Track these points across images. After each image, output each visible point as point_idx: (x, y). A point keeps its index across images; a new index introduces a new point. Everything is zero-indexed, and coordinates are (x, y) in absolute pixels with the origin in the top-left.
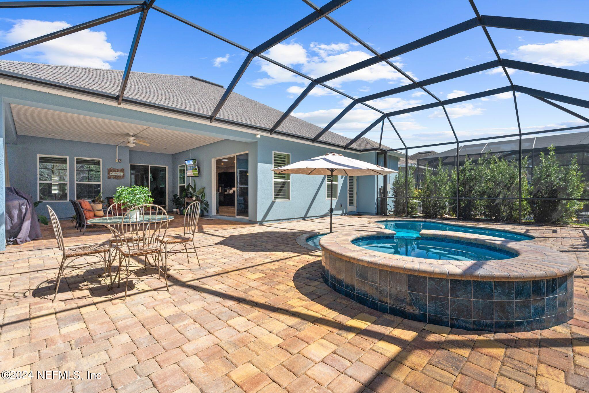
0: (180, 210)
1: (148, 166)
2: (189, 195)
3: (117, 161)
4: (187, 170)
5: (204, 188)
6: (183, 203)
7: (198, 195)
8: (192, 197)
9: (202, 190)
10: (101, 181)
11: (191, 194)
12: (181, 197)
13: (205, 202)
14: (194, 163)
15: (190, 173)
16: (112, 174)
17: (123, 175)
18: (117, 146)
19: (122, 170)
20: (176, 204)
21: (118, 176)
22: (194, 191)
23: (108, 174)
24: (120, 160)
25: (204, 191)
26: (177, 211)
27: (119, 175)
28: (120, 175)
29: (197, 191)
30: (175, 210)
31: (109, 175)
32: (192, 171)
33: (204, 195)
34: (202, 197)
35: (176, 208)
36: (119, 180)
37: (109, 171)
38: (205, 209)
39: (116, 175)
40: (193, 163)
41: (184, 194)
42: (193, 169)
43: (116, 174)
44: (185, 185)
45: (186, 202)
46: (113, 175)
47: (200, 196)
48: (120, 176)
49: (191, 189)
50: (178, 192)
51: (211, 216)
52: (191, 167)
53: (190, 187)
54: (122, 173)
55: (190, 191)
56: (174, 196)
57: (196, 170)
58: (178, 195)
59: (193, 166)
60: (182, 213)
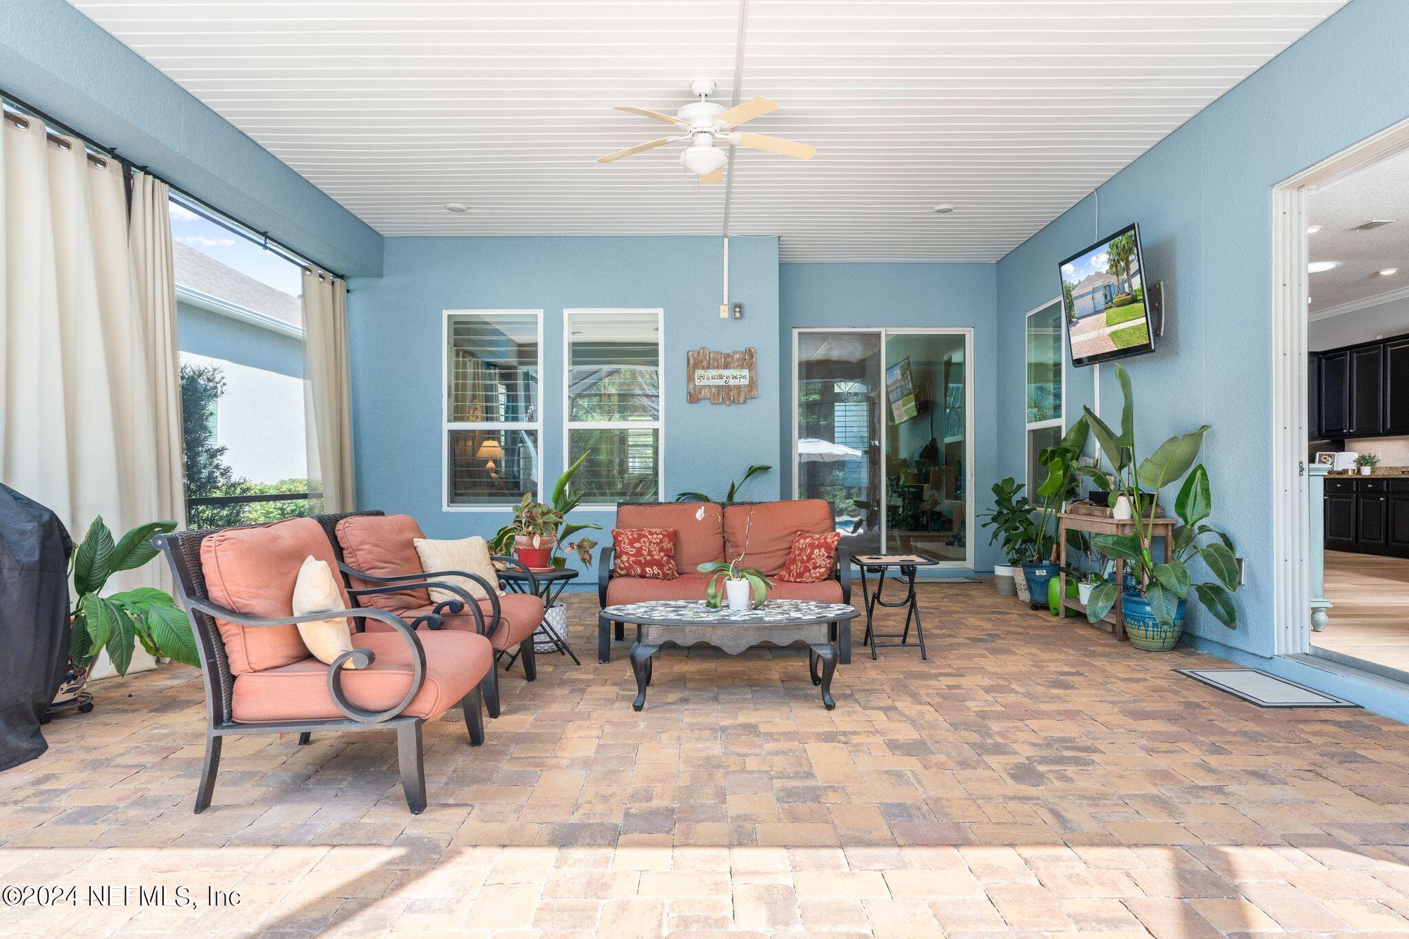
0: (1030, 579)
1: (878, 335)
2: (1088, 484)
3: (724, 312)
4: (1070, 322)
5: (1196, 436)
6: (1051, 532)
7: (1146, 487)
8: (1101, 499)
9: (1182, 450)
10: (662, 414)
11: (1101, 479)
12: (1037, 500)
13: (1205, 540)
14: (1119, 263)
15: (1092, 335)
16: (708, 378)
17: (751, 379)
18: (726, 240)
19: (748, 359)
20: (1008, 541)
21: (728, 388)
22: (1124, 457)
23: (690, 378)
24: (738, 309)
25: (1195, 453)
26: (1012, 579)
27: (732, 382)
28: (736, 382)
29: (1140, 454)
30: (1002, 571)
31: (691, 386)
32: (1104, 316)
33: (1197, 486)
34: (1181, 503)
35: (1014, 563)
36: (734, 407)
37: (697, 362)
38: (1210, 594)
39: (721, 382)
40: (1114, 264)
41: (1056, 474)
42: (1109, 303)
43: (721, 377)
44: (1061, 422)
45: (1068, 530)
46: (706, 382)
47: (1170, 493)
48: (739, 388)
49: (1096, 448)
50: (1022, 469)
51: (1263, 666)
52: (1100, 296)
53: (1092, 434)
54: (746, 372)
55: (1091, 462)
56: (997, 489)
57: (1134, 300)
58: (1021, 486)
59: (1113, 280)
60: (1040, 599)
